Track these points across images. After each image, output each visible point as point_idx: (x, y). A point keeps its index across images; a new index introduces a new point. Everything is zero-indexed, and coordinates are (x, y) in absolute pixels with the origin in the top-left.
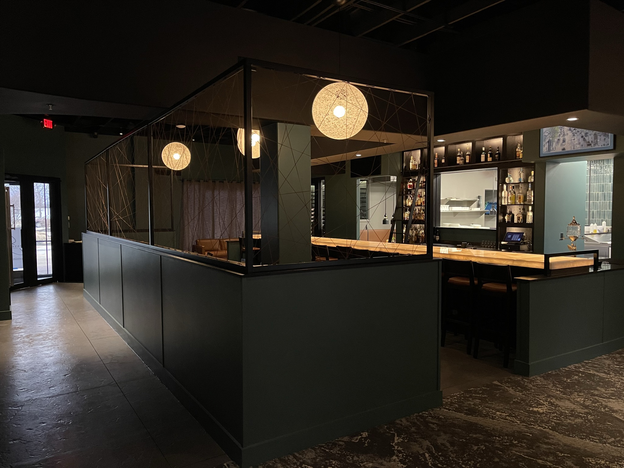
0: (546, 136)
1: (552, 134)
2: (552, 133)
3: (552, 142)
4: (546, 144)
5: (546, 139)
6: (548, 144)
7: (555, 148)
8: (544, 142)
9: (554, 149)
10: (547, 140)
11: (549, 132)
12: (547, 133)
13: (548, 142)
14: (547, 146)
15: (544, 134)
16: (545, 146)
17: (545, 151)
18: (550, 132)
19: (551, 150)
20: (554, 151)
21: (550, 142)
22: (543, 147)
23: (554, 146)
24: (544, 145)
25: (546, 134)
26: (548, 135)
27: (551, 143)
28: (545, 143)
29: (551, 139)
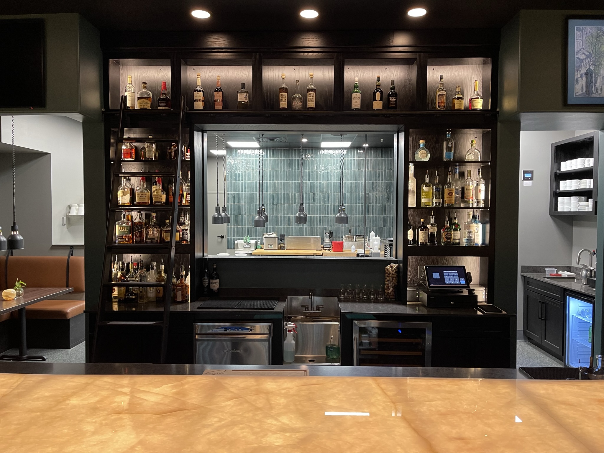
0: (581, 61)
1: (594, 59)
2: (594, 55)
3: (595, 75)
4: (581, 76)
5: (580, 66)
6: (587, 78)
7: (601, 89)
8: (576, 74)
9: (599, 92)
10: (583, 70)
11: (587, 53)
12: (584, 55)
13: (586, 74)
14: (583, 82)
15: (577, 56)
16: (580, 83)
17: (580, 93)
18: (590, 53)
19: (592, 93)
20: (600, 94)
21: (589, 75)
22: (575, 83)
23: (598, 84)
24: (577, 79)
25: (583, 57)
26: (586, 59)
27: (591, 77)
28: (579, 76)
29: (592, 68)
